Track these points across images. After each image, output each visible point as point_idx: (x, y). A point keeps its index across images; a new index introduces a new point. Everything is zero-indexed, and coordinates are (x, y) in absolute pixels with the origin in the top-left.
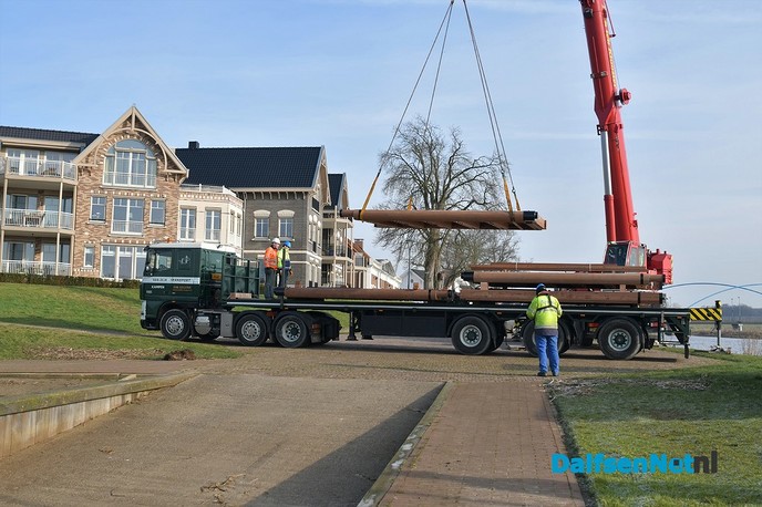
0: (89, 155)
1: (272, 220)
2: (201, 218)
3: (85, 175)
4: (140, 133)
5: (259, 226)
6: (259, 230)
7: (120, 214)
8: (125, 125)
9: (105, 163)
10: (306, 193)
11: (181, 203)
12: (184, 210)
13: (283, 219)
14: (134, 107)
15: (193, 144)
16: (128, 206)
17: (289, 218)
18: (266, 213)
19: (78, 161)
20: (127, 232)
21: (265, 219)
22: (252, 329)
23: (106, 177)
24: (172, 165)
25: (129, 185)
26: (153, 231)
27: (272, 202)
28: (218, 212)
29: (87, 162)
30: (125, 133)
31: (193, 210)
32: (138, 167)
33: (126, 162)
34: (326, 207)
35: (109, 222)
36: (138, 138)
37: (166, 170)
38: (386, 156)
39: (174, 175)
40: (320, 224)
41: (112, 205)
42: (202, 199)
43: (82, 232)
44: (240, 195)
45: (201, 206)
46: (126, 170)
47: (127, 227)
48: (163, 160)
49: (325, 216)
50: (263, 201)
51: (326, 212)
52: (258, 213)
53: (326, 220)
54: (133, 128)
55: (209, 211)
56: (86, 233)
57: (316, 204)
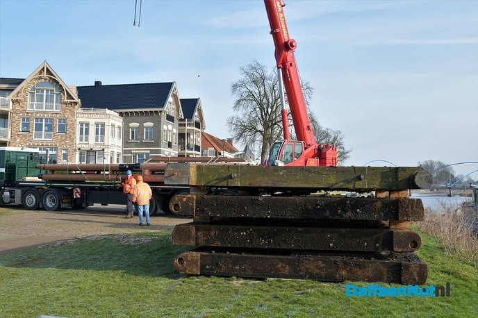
0: (18, 93)
1: (141, 128)
2: (92, 129)
3: (17, 105)
4: (50, 78)
5: (133, 133)
6: (133, 136)
7: (39, 128)
8: (40, 73)
9: (29, 97)
10: (161, 112)
11: (79, 120)
12: (82, 124)
13: (147, 128)
14: (45, 61)
15: (98, 83)
16: (44, 123)
17: (150, 127)
18: (137, 125)
19: (12, 95)
20: (43, 139)
21: (136, 128)
22: (31, 199)
23: (30, 105)
24: (70, 97)
25: (44, 110)
26: (59, 138)
27: (140, 118)
28: (103, 125)
29: (17, 96)
30: (40, 78)
31: (87, 124)
32: (50, 99)
33: (42, 96)
34: (180, 120)
35: (32, 133)
36: (49, 81)
37: (66, 100)
38: (235, 86)
39: (71, 103)
40: (175, 131)
41: (33, 123)
42: (93, 117)
43: (15, 139)
44: (121, 114)
45: (92, 121)
46: (42, 101)
47: (43, 136)
48: (64, 94)
49: (180, 125)
50: (135, 118)
51: (180, 123)
52: (132, 125)
53: (181, 128)
54: (45, 75)
55: (97, 125)
56: (18, 140)
57: (170, 118)
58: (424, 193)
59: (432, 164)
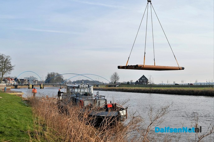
58: (50, 87)
59: (54, 74)
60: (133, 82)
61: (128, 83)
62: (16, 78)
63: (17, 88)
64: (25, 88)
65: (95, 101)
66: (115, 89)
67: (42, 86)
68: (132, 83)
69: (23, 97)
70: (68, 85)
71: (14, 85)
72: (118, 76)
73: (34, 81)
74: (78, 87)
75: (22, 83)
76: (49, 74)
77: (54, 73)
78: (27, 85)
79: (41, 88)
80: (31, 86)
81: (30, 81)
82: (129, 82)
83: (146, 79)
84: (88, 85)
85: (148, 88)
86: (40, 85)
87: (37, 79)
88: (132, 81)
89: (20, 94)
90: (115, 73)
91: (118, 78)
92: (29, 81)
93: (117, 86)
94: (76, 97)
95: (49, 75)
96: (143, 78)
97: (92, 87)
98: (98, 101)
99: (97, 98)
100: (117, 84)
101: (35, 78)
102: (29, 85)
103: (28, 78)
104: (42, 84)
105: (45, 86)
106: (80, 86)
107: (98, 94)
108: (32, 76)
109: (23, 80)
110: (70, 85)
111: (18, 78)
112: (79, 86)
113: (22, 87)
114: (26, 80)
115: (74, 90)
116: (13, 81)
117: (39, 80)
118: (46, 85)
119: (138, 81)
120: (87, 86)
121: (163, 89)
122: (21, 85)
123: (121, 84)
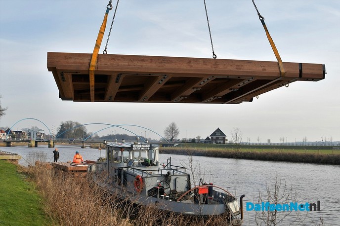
58: (64, 145)
59: (71, 124)
60: (201, 138)
61: (193, 141)
62: (9, 130)
63: (10, 146)
64: (23, 146)
65: (167, 178)
66: (175, 150)
67: (52, 144)
68: (199, 140)
69: (19, 164)
70: (109, 144)
71: (5, 141)
72: (177, 128)
73: (39, 135)
74: (130, 149)
75: (19, 137)
76: (63, 124)
77: (71, 122)
78: (27, 141)
79: (50, 146)
80: (33, 143)
81: (32, 135)
82: (196, 138)
83: (223, 134)
84: (151, 145)
85: (232, 150)
86: (49, 142)
87: (43, 132)
88: (199, 137)
89: (14, 157)
90: (173, 124)
91: (177, 133)
92: (30, 134)
93: (175, 145)
94: (125, 169)
95: (62, 126)
96: (217, 134)
97: (157, 149)
98: (173, 178)
99: (171, 172)
100: (176, 142)
101: (41, 130)
102: (29, 141)
103: (29, 129)
104: (52, 139)
105: (57, 143)
106: (134, 146)
107: (170, 163)
108: (36, 127)
109: (19, 133)
110: (114, 145)
111: (12, 129)
112: (132, 145)
113: (18, 144)
114: (24, 133)
115: (122, 154)
116: (4, 135)
117: (47, 133)
118: (58, 141)
119: (210, 138)
120: (148, 146)
121: (258, 151)
122: (17, 141)
123: (182, 142)
